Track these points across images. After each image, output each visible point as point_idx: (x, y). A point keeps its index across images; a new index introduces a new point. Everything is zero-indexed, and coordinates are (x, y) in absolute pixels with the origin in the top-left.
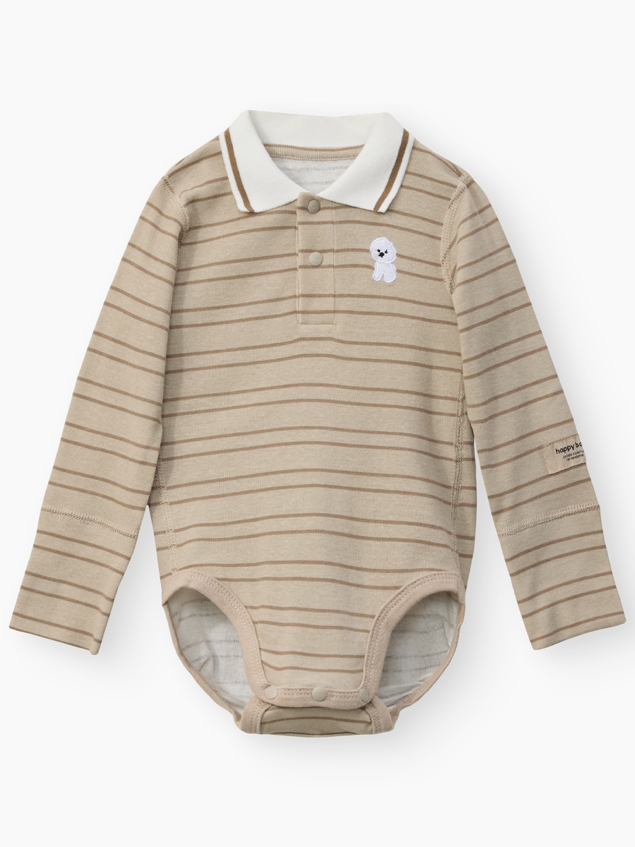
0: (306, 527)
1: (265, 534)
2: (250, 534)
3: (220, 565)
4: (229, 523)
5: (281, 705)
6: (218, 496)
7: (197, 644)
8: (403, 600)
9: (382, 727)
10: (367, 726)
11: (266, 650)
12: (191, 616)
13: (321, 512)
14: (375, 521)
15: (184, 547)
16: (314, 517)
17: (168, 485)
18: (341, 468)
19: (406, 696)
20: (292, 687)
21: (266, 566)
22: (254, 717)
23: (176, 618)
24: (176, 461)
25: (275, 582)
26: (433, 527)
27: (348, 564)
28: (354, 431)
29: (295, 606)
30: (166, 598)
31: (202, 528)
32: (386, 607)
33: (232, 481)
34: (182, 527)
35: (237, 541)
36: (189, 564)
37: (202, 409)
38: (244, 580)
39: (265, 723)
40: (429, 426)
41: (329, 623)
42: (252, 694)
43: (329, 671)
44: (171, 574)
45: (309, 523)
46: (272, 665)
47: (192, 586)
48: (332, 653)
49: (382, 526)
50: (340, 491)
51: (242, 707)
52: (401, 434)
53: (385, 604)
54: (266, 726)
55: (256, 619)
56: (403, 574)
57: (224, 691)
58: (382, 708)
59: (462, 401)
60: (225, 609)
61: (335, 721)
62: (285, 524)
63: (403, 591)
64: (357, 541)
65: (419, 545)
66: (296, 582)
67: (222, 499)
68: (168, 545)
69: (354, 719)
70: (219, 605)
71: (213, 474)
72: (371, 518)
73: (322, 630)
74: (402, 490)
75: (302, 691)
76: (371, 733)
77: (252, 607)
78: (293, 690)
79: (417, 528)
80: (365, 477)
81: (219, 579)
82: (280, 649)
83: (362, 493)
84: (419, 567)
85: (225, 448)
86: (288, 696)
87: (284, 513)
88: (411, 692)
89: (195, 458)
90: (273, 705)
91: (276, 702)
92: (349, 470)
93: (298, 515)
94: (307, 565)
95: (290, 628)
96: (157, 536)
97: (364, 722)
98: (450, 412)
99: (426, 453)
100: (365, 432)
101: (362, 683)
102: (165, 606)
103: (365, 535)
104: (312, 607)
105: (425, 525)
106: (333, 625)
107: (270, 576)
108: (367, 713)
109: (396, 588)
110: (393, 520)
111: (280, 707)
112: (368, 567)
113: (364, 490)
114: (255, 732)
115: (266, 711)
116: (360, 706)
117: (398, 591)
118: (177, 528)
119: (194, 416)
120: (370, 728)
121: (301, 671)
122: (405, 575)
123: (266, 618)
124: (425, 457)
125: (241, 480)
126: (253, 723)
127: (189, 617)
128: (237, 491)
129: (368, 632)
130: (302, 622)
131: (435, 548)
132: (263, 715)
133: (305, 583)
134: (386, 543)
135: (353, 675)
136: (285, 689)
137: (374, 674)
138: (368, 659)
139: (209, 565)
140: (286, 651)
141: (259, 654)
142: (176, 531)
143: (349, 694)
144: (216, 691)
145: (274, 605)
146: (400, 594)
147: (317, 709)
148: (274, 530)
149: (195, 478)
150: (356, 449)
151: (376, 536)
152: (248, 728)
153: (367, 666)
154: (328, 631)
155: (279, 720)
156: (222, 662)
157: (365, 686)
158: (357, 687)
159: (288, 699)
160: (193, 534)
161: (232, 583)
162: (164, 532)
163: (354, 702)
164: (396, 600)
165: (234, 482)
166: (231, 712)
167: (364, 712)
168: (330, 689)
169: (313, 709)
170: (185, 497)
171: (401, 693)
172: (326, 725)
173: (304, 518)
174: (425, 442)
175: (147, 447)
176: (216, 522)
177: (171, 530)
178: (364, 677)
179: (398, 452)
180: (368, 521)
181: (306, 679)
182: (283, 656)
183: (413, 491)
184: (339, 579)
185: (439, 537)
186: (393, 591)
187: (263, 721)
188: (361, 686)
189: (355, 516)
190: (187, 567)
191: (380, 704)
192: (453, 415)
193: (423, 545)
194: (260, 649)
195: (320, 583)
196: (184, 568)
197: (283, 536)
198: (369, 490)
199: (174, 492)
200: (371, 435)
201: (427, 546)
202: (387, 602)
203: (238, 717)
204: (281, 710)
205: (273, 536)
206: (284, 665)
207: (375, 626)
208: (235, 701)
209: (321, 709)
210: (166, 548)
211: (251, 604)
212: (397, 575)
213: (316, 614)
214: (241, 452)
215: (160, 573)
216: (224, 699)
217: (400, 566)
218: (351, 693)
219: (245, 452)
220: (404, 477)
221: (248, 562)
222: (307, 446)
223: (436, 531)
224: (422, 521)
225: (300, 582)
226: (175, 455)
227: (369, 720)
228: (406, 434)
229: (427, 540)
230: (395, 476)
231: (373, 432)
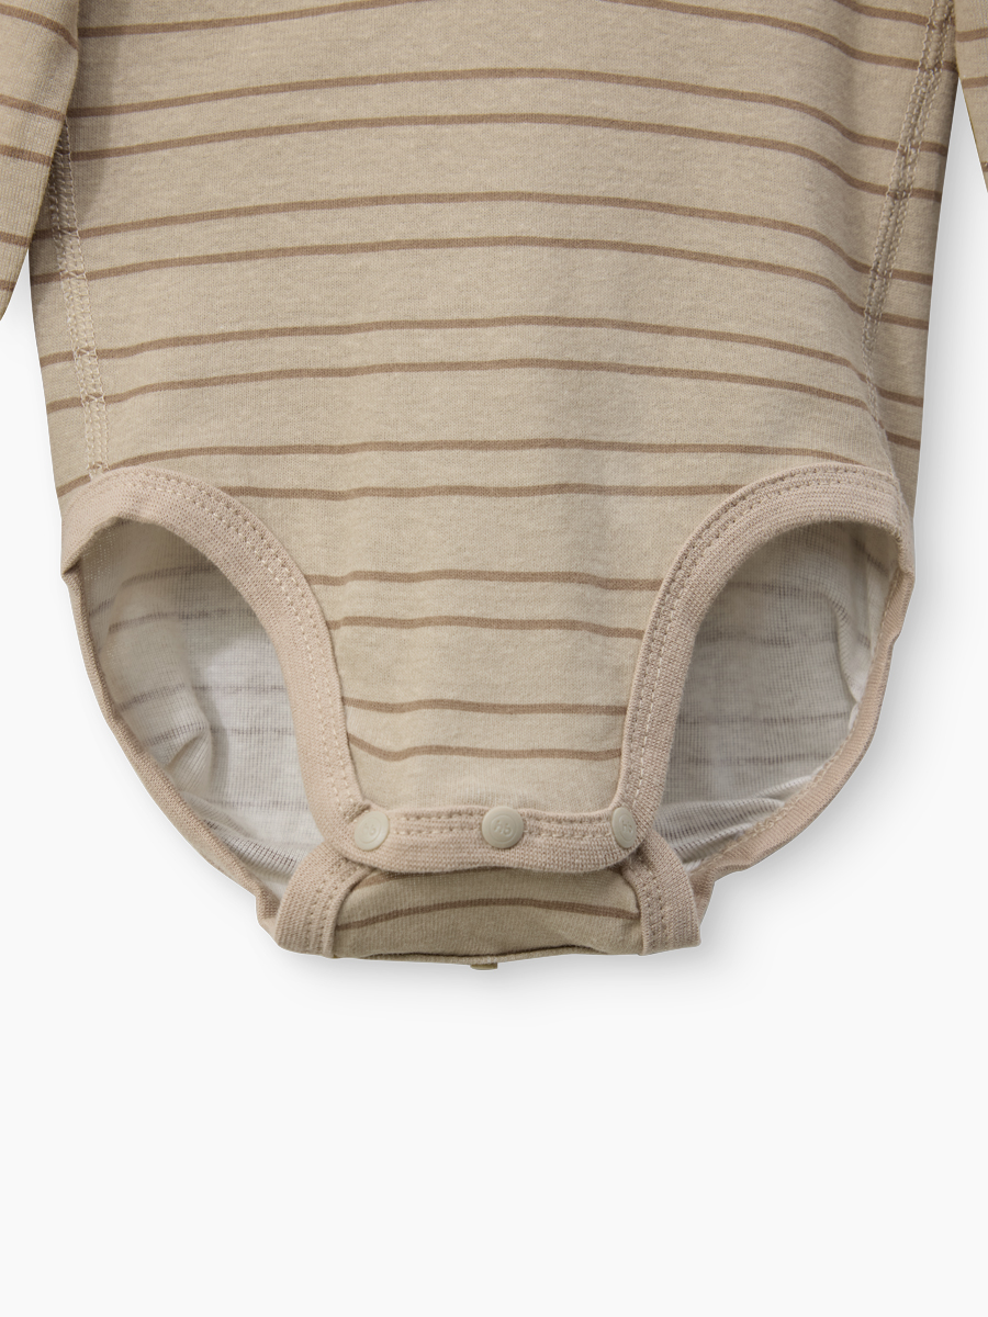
0: (495, 354)
1: (370, 369)
2: (327, 366)
3: (234, 450)
4: (262, 333)
5: (396, 867)
6: (231, 257)
7: (165, 692)
8: (742, 521)
9: (671, 933)
10: (627, 928)
11: (360, 704)
12: (150, 617)
13: (541, 314)
14: (691, 333)
15: (126, 404)
16: (519, 328)
17: (87, 226)
18: (600, 190)
19: (732, 837)
20: (429, 809)
21: (373, 454)
22: (317, 909)
23: (103, 620)
24: (110, 161)
25: (396, 500)
26: (827, 357)
27: (603, 439)
28: (639, 81)
29: (449, 567)
30: (75, 550)
31: (181, 350)
32: (692, 546)
33: (273, 216)
34: (121, 345)
35: (288, 382)
36: (143, 451)
37: (194, 17)
38: (306, 493)
39: (347, 926)
40: (846, 88)
41: (541, 612)
42: (318, 837)
43: (532, 753)
44: (86, 479)
45: (502, 343)
46: (377, 743)
47: (148, 514)
48: (542, 700)
49: (705, 346)
50: (598, 256)
51: (284, 876)
52: (775, 101)
53: (693, 535)
54: (352, 935)
55: (335, 615)
56: (749, 456)
57: (238, 828)
58: (670, 868)
59: (941, 30)
60: (246, 585)
61: (541, 912)
62: (432, 345)
63: (743, 498)
64: (634, 378)
65: (796, 394)
66: (455, 499)
67: (245, 264)
68: (82, 393)
69: (594, 903)
70: (229, 572)
71: (216, 195)
72: (681, 323)
73: (518, 633)
74: (766, 261)
75: (455, 819)
76: (638, 949)
77: (327, 581)
78: (429, 816)
79: (794, 356)
80: (672, 216)
81: (233, 492)
82: (400, 696)
83: (660, 259)
84: (795, 445)
85: (255, 124)
86: (416, 838)
87: (432, 317)
88: (745, 826)
89: (166, 153)
90: (373, 869)
91: (383, 860)
92: (625, 196)
93: (472, 323)
94: (490, 454)
95: (429, 631)
96: (49, 367)
97: (619, 913)
98: (905, 55)
99: (831, 166)
100: (671, 86)
101: (619, 790)
102: (72, 577)
103: (657, 365)
104: (496, 568)
105: (811, 353)
106: (552, 618)
107: (381, 483)
108: (628, 883)
109: (726, 489)
110: (737, 331)
111: (392, 875)
112: (655, 440)
113: (667, 252)
114: (318, 951)
115: (353, 888)
116: (611, 862)
117: (729, 498)
118: (106, 345)
119: (172, 38)
120: (634, 935)
121: (455, 758)
122: (757, 459)
123: (365, 609)
124: (829, 175)
125: (301, 214)
126: (314, 927)
127: (142, 619)
128: (289, 245)
129: (639, 635)
130: (465, 613)
131: (834, 404)
132: (343, 903)
133: (481, 501)
134: (713, 384)
135: (595, 766)
136: (407, 816)
137: (649, 762)
138: (634, 719)
139: (201, 451)
140: (415, 699)
141: (339, 716)
142: (103, 354)
143: (584, 827)
144: (210, 826)
145: (390, 569)
146: (734, 504)
147: (493, 874)
148: (401, 360)
149: (163, 206)
150: (647, 135)
151: (686, 367)
152: (296, 939)
153: (631, 739)
154: (537, 636)
155: (388, 917)
156: (236, 747)
157: (626, 800)
158: (603, 805)
159: (416, 848)
160: (153, 366)
161: (270, 503)
162: (69, 356)
163: (594, 851)
164: (720, 523)
165: (282, 218)
166: (250, 889)
167: (619, 882)
168: (533, 811)
169: (482, 876)
170: (132, 259)
171: (714, 826)
172: (516, 924)
173: (490, 332)
174: (832, 135)
175: (30, 108)
176: (221, 329)
177: (88, 349)
178: (623, 774)
179: (768, 154)
180: (670, 331)
181: (469, 782)
182: (407, 716)
183: (790, 264)
184: (576, 481)
185: (841, 380)
186: (716, 497)
187: (343, 921)
188: (616, 799)
189: (637, 318)
190: (135, 461)
191: (666, 854)
192: (911, 64)
193: (805, 396)
194: (343, 699)
195: (524, 500)
196: (125, 463)
197: (426, 376)
198: (682, 254)
199: (101, 244)
200: (689, 96)
201: (814, 398)
202: (697, 529)
203: (269, 906)
204: (395, 884)
205: (396, 374)
206: (407, 744)
207: (658, 615)
208: (267, 860)
209: (502, 874)
210: (75, 403)
211: (322, 569)
212: (734, 457)
213: (507, 586)
214: (304, 134)
215: (57, 478)
216: (232, 850)
217: (745, 437)
218: (591, 820)
219: (316, 136)
220: (774, 224)
221: (318, 440)
222: (498, 128)
223: (833, 366)
224: (803, 343)
225: (467, 498)
226: (111, 146)
227: (633, 910)
228: (788, 104)
229: (815, 385)
230: (751, 220)
231: (694, 89)
